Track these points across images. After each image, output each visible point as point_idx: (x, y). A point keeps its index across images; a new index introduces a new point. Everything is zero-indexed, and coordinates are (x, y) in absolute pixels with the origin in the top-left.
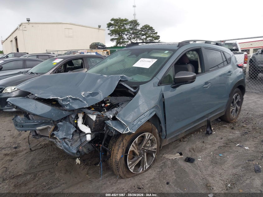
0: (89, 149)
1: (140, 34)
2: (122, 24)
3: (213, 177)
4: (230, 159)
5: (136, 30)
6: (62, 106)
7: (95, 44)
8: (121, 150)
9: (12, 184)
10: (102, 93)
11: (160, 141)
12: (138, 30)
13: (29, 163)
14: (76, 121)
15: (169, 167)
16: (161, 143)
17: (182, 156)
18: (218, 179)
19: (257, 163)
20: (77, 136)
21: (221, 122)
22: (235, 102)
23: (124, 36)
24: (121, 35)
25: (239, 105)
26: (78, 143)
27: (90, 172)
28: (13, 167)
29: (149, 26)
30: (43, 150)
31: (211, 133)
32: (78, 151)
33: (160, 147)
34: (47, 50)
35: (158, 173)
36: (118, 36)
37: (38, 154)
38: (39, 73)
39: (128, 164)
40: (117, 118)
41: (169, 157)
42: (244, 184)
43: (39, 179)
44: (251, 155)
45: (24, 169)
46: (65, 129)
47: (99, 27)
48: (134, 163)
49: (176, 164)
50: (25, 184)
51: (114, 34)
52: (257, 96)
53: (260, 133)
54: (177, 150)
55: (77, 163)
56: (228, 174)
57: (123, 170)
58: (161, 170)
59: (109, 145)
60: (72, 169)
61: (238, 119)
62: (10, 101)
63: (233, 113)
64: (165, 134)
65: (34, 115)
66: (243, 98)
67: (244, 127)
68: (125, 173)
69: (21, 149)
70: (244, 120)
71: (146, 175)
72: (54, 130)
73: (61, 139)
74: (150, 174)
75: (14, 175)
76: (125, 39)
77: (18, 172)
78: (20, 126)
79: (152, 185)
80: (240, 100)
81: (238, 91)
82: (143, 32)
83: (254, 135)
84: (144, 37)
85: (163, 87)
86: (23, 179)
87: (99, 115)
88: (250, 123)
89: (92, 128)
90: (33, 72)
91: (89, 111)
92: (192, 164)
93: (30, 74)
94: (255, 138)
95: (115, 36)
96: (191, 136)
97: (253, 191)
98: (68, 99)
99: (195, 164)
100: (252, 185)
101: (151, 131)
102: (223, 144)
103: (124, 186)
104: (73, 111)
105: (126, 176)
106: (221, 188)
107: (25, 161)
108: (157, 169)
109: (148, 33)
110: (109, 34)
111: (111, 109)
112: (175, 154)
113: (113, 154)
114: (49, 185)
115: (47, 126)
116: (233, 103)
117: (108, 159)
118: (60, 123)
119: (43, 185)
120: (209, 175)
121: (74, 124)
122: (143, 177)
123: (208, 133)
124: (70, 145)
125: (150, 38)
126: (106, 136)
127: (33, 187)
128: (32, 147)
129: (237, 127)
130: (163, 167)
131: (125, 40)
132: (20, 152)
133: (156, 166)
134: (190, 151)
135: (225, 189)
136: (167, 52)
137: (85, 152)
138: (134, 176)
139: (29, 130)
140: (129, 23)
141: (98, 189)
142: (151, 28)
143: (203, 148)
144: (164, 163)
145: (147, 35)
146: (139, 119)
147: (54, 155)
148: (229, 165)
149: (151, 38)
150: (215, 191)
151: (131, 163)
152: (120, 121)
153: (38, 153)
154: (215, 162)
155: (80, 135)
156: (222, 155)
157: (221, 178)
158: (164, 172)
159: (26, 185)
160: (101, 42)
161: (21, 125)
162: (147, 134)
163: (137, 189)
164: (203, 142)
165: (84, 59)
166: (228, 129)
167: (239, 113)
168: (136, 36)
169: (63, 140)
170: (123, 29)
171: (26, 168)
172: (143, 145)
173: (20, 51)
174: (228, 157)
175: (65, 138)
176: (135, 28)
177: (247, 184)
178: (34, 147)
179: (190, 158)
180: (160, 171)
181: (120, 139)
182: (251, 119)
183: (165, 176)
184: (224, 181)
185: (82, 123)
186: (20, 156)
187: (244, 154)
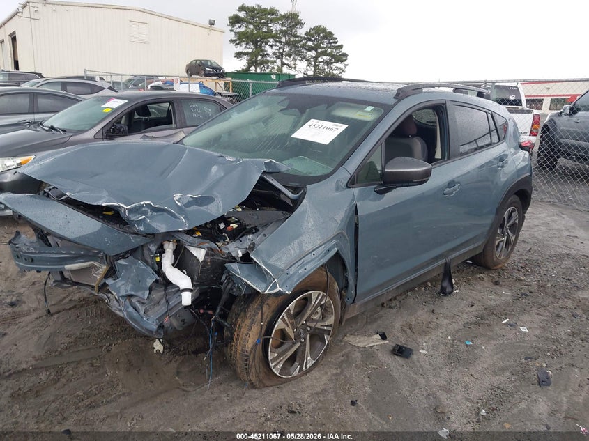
0: (183, 321)
1: (303, 46)
2: (262, 21)
3: (449, 391)
4: (488, 353)
5: (295, 36)
6: (128, 224)
7: (198, 62)
8: (256, 328)
9: (5, 390)
10: (222, 200)
11: (342, 308)
12: (298, 36)
13: (44, 342)
14: (158, 259)
15: (356, 366)
16: (344, 313)
17: (386, 342)
18: (459, 397)
19: (545, 365)
20: (161, 291)
21: (472, 268)
22: (507, 226)
23: (266, 49)
24: (261, 46)
25: (513, 233)
26: (162, 309)
27: (185, 369)
28: (8, 351)
29: (324, 30)
30: (77, 312)
31: (451, 293)
32: (161, 326)
33: (341, 322)
34: (85, 71)
35: (334, 378)
36: (252, 47)
37: (64, 321)
38: (71, 131)
39: (270, 359)
40: (252, 259)
41: (359, 342)
42: (515, 411)
43: (69, 381)
44: (532, 347)
45: (34, 357)
46: (132, 275)
47: (212, 23)
48: (283, 355)
49: (373, 359)
50: (37, 392)
51: (244, 41)
52: (552, 210)
53: (555, 297)
54: (374, 326)
55: (155, 351)
56: (481, 387)
57: (258, 371)
58: (339, 370)
59: (230, 315)
60: (143, 361)
61: (510, 262)
62: (4, 203)
63: (499, 250)
64: (354, 295)
65: (61, 238)
66: (524, 217)
67: (520, 280)
68: (262, 376)
69: (25, 307)
70: (520, 265)
71: (307, 383)
72: (106, 276)
73: (122, 297)
74: (316, 379)
75: (10, 370)
76: (267, 54)
77: (21, 363)
78: (26, 260)
79: (320, 405)
80: (517, 222)
81: (514, 202)
82: (310, 43)
83: (540, 300)
84: (313, 53)
85: (356, 191)
86: (33, 379)
87: (212, 249)
88: (533, 272)
89: (196, 277)
90: (55, 126)
91: (190, 239)
92: (406, 360)
93: (46, 131)
94: (543, 308)
95: (246, 47)
96: (407, 295)
97: (531, 427)
98: (144, 209)
99: (413, 362)
100: (530, 413)
101: (324, 288)
102: (474, 318)
103: (259, 406)
104: (152, 236)
105: (263, 383)
106: (466, 417)
107: (36, 338)
108: (331, 368)
109: (322, 45)
110: (232, 41)
111: (241, 237)
112: (370, 336)
113: (238, 335)
114: (90, 396)
115: (89, 263)
116: (502, 226)
117: (227, 346)
118: (122, 262)
119: (78, 396)
120: (443, 388)
121: (153, 264)
122: (301, 387)
123: (444, 292)
124: (142, 312)
125: (325, 57)
126: (225, 297)
127: (54, 401)
128: (52, 305)
129: (505, 280)
130: (344, 364)
131: (268, 58)
132: (24, 315)
133: (330, 362)
134: (403, 330)
135: (475, 420)
136: (370, 108)
137: (176, 327)
138: (281, 384)
139: (46, 269)
140: (279, 19)
141: (202, 411)
142: (329, 36)
143: (432, 326)
144: (347, 357)
145: (319, 51)
146: (301, 262)
147: (101, 327)
148: (485, 366)
149: (328, 58)
150: (452, 423)
151: (276, 355)
152: (259, 266)
153: (65, 318)
154: (455, 359)
155: (165, 289)
156: (471, 343)
157: (466, 396)
158: (345, 377)
159: (37, 394)
160: (214, 59)
161: (29, 257)
162: (314, 293)
163: (287, 414)
164: (433, 311)
165: (175, 104)
166: (487, 284)
167: (512, 249)
168: (293, 50)
169: (127, 300)
170: (265, 32)
171: (37, 355)
172: (305, 318)
173: (21, 69)
174: (483, 347)
175: (132, 296)
176: (294, 31)
177: (520, 411)
178: (54, 305)
179: (404, 347)
180: (337, 375)
181: (256, 304)
182: (536, 264)
183: (348, 386)
184: (472, 402)
185: (173, 265)
186: (22, 324)
187: (517, 342)
